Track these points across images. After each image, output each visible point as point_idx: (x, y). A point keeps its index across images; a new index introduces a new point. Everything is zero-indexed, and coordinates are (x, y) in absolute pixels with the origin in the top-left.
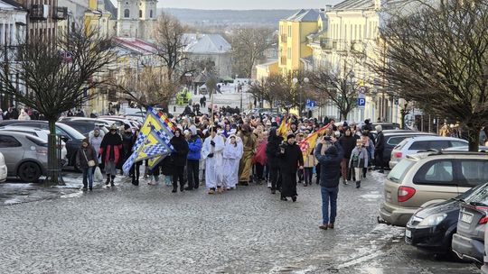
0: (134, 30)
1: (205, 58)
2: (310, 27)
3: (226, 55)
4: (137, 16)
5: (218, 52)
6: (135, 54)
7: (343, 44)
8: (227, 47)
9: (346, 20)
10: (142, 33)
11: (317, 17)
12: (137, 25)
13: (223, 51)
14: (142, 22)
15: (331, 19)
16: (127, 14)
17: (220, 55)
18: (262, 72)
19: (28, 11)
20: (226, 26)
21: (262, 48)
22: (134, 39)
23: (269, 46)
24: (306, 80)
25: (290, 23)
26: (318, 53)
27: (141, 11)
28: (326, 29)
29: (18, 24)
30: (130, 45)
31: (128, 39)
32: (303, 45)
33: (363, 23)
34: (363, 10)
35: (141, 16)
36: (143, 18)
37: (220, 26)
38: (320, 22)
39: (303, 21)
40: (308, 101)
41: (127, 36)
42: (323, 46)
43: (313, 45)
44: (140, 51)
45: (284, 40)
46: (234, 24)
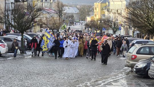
0: (48, 6)
1: (71, 15)
2: (104, 5)
3: (77, 14)
4: (49, 1)
6: (49, 13)
7: (114, 11)
8: (78, 11)
9: (115, 3)
10: (51, 6)
11: (106, 2)
12: (49, 4)
13: (76, 13)
14: (51, 3)
15: (111, 2)
16: (46, 0)
17: (75, 14)
18: (89, 19)
20: (77, 5)
21: (89, 11)
22: (48, 8)
23: (91, 11)
24: (103, 21)
25: (98, 4)
26: (106, 13)
28: (109, 5)
29: (12, 3)
30: (47, 10)
31: (46, 8)
32: (102, 11)
33: (121, 4)
36: (51, 2)
38: (107, 3)
39: (102, 3)
40: (103, 28)
41: (46, 7)
42: (108, 11)
43: (105, 11)
44: (50, 12)
45: (96, 9)
46: (80, 4)
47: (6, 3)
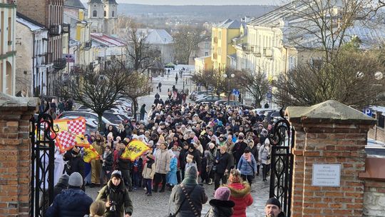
0: (100, 27)
1: (153, 48)
2: (234, 32)
3: (169, 45)
4: (102, 16)
5: (163, 43)
6: (103, 46)
7: (258, 49)
8: (169, 40)
9: (260, 32)
10: (106, 29)
11: (240, 26)
12: (102, 22)
13: (167, 43)
14: (106, 20)
15: (250, 30)
16: (95, 14)
17: (164, 45)
18: (199, 65)
19: (49, 30)
20: (166, 19)
21: (198, 40)
22: (101, 34)
23: (203, 39)
24: (233, 75)
25: (220, 30)
26: (240, 53)
27: (105, 12)
28: (246, 34)
29: (44, 39)
30: (98, 39)
31: (97, 35)
32: (230, 45)
33: (272, 36)
34: (272, 27)
35: (105, 16)
36: (107, 17)
37: (162, 19)
38: (242, 29)
39: (229, 28)
40: (234, 90)
41: (95, 31)
42: (244, 49)
43: (237, 47)
44: (107, 44)
45: (216, 41)
46: (172, 16)
47: (34, 41)
